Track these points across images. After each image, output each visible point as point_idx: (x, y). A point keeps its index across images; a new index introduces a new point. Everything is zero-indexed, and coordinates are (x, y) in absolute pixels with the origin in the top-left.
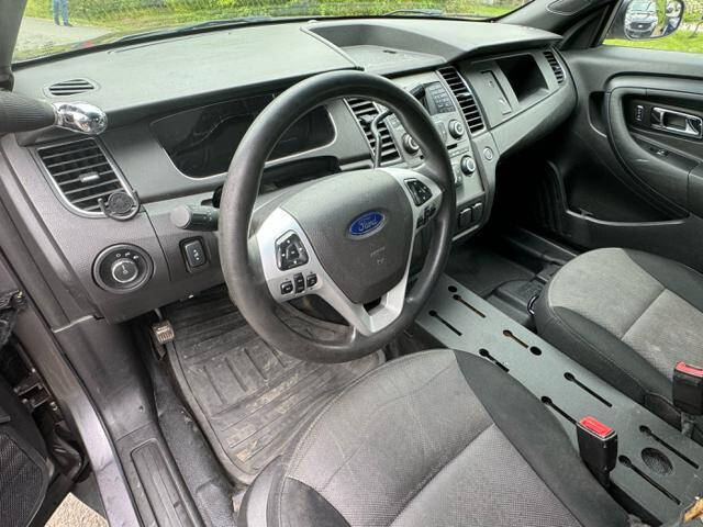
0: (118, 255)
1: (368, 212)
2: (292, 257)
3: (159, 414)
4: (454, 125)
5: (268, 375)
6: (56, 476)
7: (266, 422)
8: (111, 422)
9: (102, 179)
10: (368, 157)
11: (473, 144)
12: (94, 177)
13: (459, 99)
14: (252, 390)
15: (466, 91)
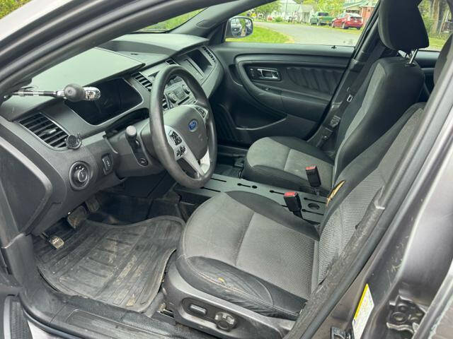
5: (115, 264)
7: (132, 284)
12: (54, 130)
14: (110, 275)
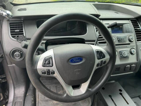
0: (17, 51)
1: (78, 57)
2: (48, 64)
3: (27, 94)
4: (131, 37)
6: (3, 100)
8: (16, 92)
9: (20, 32)
10: (94, 41)
11: (136, 45)
12: (18, 31)
13: (135, 30)
15: (139, 28)
